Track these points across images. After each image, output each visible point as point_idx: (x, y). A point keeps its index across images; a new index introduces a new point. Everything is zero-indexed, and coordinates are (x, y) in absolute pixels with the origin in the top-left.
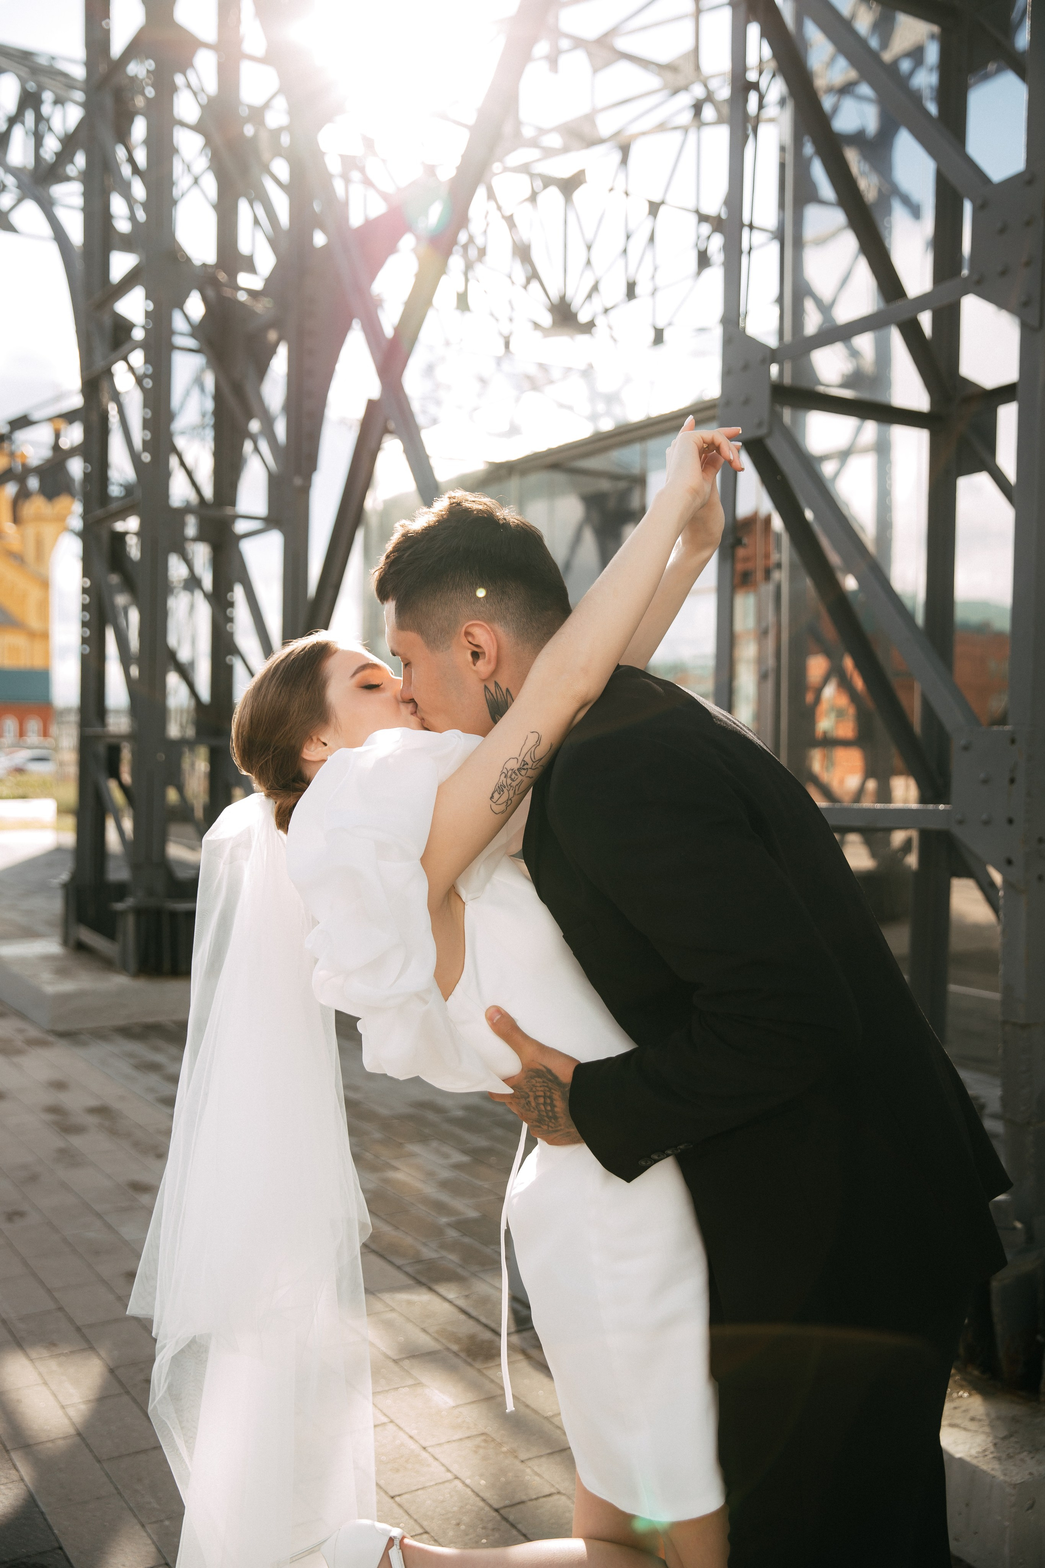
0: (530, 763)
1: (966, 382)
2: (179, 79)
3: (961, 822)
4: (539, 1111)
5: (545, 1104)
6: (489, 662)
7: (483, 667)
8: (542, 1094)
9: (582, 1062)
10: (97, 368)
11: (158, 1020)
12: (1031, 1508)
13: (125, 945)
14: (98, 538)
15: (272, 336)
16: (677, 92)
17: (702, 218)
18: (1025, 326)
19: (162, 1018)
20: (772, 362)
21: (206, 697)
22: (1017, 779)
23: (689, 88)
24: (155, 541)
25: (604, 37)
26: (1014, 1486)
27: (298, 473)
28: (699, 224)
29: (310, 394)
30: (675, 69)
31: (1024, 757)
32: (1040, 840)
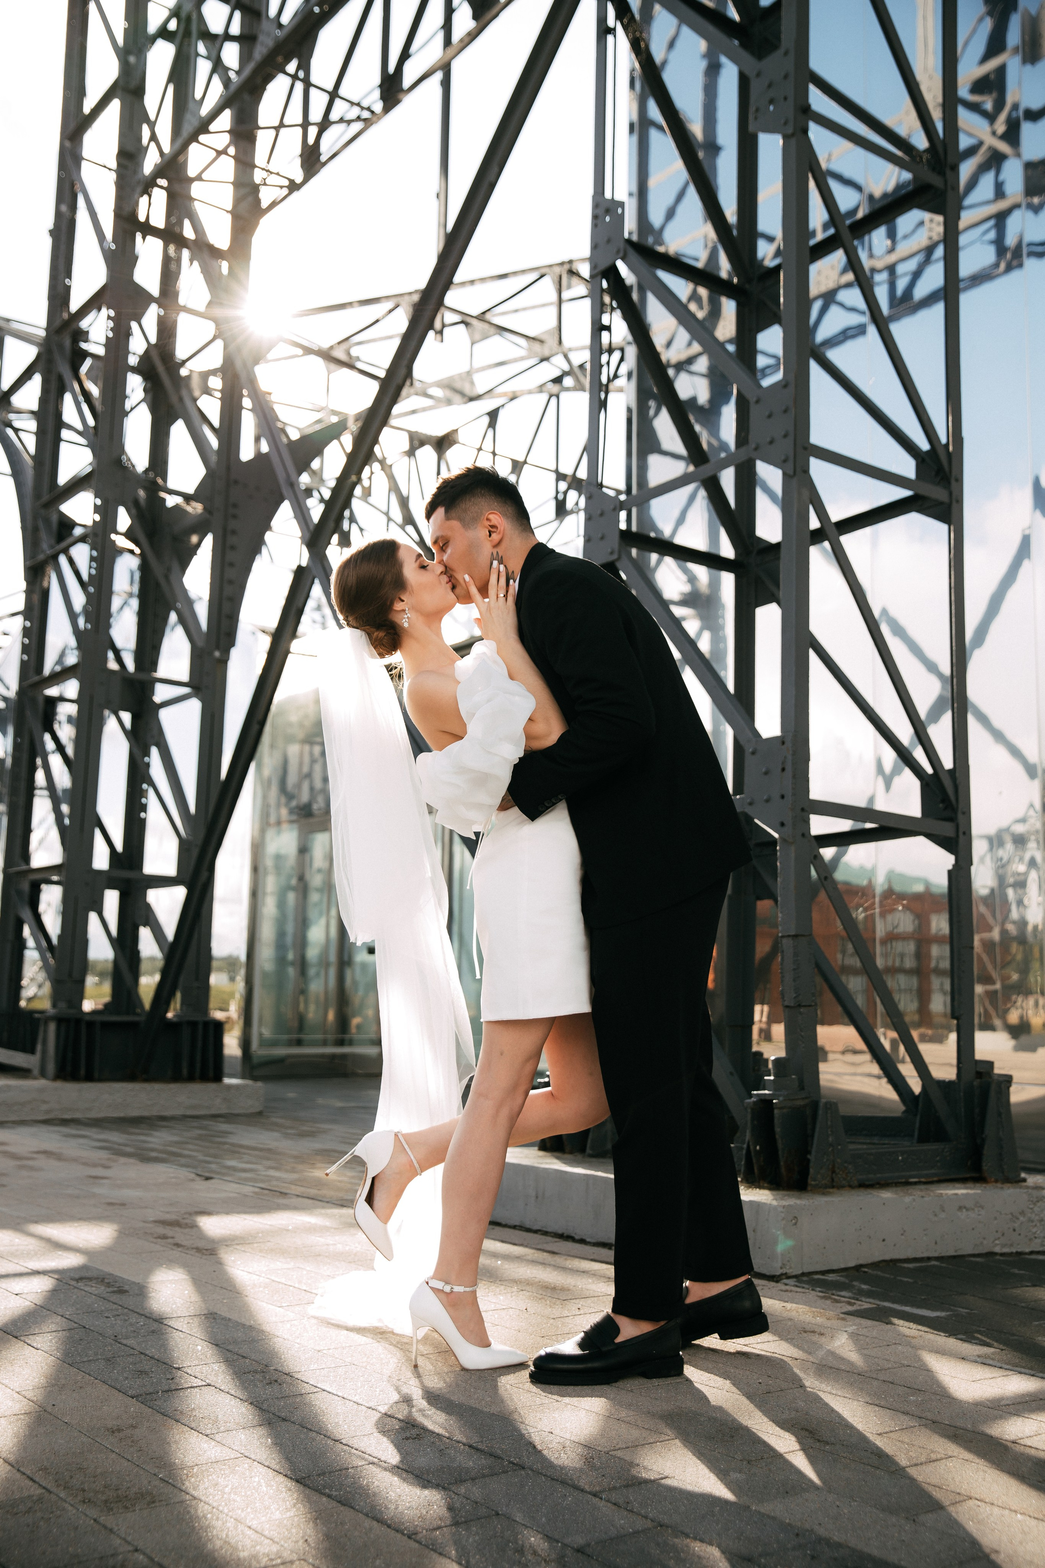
1: (760, 539)
2: (134, 325)
3: (751, 804)
7: (496, 537)
10: (41, 557)
11: (75, 1116)
12: (795, 1224)
13: (44, 1052)
14: (34, 700)
15: (194, 539)
16: (542, 360)
17: (560, 477)
18: (785, 475)
19: (77, 1115)
20: (621, 510)
21: (119, 847)
22: (786, 768)
23: (553, 360)
24: (92, 697)
25: (484, 313)
26: (784, 1207)
27: (218, 648)
28: (557, 480)
29: (231, 582)
30: (542, 342)
31: (791, 752)
32: (803, 810)
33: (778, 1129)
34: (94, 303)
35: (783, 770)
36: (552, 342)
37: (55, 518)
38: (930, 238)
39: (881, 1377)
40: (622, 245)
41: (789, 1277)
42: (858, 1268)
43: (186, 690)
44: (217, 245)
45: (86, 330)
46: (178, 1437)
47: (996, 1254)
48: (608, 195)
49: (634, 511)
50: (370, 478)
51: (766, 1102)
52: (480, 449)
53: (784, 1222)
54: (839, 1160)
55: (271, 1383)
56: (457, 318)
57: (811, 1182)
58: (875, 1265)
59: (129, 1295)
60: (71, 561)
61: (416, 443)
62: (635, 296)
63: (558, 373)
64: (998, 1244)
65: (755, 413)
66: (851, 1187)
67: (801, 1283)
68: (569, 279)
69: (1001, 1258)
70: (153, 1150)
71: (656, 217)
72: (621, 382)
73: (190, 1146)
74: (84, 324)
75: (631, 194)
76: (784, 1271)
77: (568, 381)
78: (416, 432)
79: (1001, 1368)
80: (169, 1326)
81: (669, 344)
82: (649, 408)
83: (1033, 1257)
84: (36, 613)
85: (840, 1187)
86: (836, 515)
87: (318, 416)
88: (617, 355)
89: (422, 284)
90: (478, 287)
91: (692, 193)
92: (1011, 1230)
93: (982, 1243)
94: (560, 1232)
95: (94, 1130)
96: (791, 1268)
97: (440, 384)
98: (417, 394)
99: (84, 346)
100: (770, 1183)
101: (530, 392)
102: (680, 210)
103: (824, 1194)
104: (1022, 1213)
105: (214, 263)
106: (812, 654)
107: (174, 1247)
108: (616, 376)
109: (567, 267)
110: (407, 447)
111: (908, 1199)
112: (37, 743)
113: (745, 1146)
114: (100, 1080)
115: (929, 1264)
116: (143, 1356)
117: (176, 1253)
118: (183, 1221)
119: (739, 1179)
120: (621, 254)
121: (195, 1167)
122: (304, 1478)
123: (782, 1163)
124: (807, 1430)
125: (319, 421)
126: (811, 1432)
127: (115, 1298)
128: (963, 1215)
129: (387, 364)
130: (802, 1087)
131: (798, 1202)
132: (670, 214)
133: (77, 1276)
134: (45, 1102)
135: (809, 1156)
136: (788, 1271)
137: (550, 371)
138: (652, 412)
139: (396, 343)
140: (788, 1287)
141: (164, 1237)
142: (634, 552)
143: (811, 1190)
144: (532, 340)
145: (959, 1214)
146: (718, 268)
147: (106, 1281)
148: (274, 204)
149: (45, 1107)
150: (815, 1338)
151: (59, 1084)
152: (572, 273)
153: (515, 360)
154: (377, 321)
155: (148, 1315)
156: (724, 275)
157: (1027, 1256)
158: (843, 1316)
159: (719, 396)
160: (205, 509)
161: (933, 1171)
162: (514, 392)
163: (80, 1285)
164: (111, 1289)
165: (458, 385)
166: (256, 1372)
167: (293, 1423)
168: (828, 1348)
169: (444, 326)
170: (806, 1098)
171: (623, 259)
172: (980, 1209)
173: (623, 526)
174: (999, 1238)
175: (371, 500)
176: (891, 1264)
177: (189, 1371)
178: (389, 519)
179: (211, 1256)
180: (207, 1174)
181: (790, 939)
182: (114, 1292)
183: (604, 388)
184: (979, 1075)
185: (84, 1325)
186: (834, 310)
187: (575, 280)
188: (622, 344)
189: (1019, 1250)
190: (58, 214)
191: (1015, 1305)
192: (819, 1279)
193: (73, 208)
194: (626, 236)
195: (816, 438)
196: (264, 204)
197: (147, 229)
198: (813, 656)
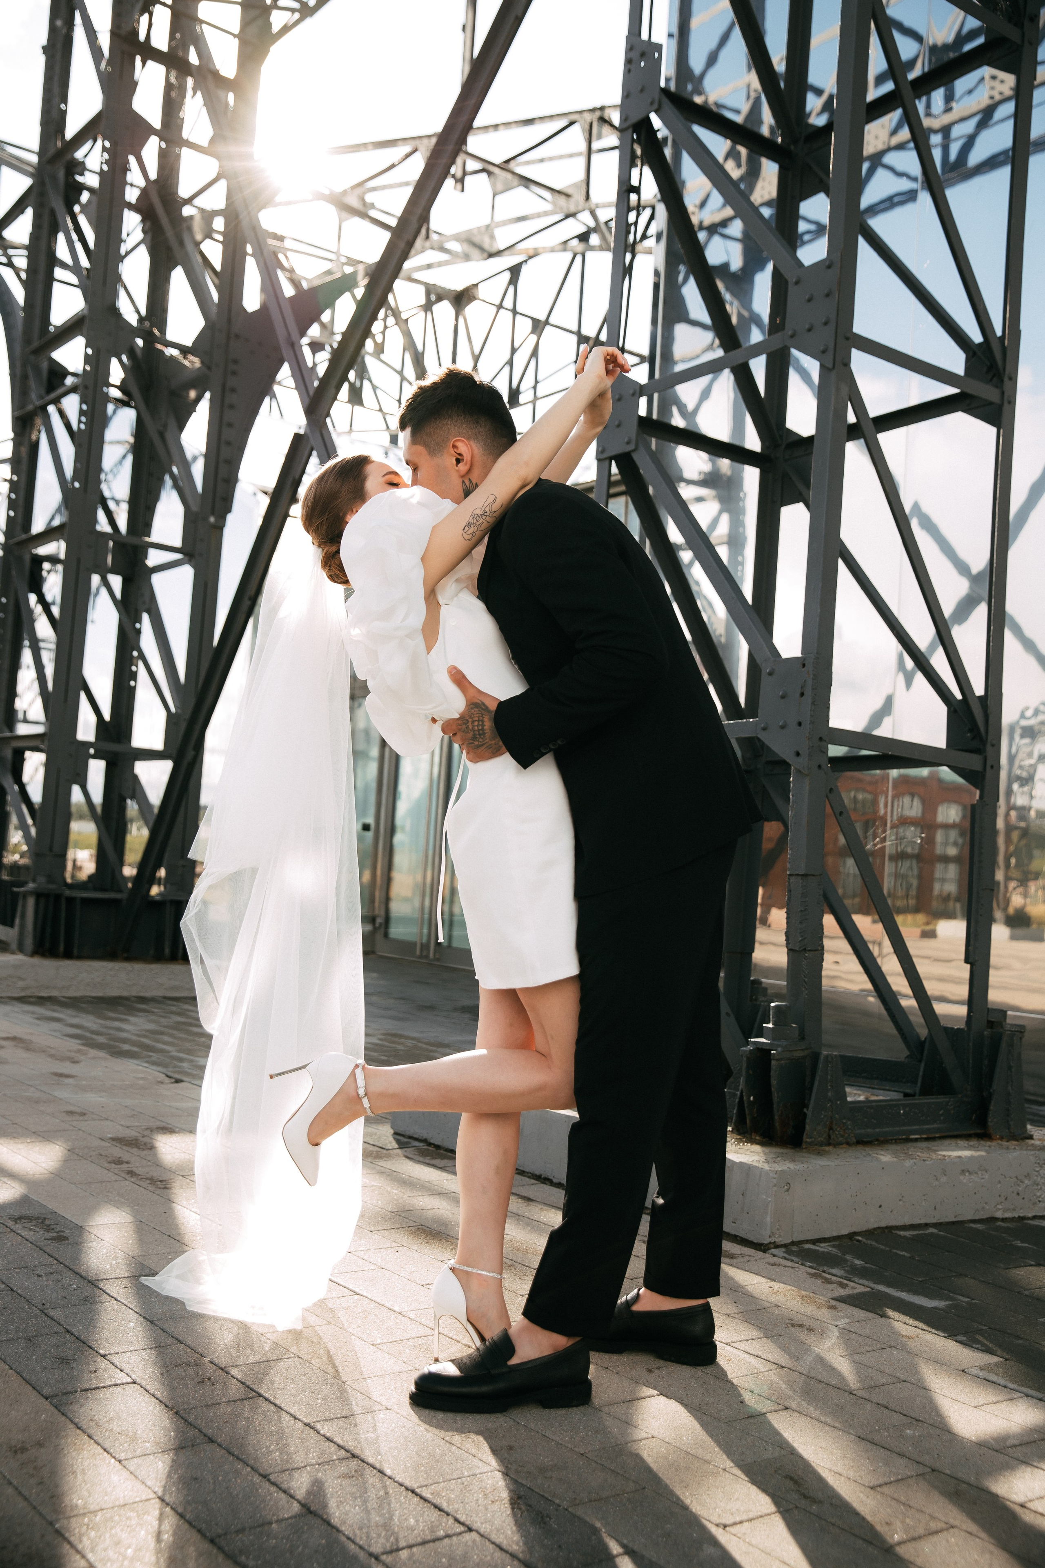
0: (489, 512)
1: (790, 432)
2: (132, 159)
3: (764, 729)
4: (474, 731)
5: (478, 726)
6: (466, 464)
7: (463, 467)
8: (477, 719)
9: (502, 699)
10: (30, 407)
11: (51, 994)
12: (788, 1190)
13: (22, 927)
14: (20, 559)
15: (193, 394)
16: (567, 216)
17: (582, 339)
18: (822, 367)
19: (55, 993)
20: (641, 396)
21: (107, 716)
22: (805, 693)
23: (579, 216)
24: (79, 561)
25: (507, 162)
26: (776, 1172)
27: (213, 513)
28: (579, 344)
29: (228, 443)
30: (568, 196)
31: (812, 676)
32: (821, 739)
33: (774, 1082)
34: (88, 132)
35: (802, 694)
36: (579, 197)
37: (45, 366)
38: (992, 98)
39: (875, 1398)
40: (656, 95)
41: (777, 1246)
42: (851, 1236)
43: (178, 556)
44: (222, 73)
45: (82, 161)
46: (86, 1463)
47: (997, 1219)
48: (644, 36)
49: (656, 396)
50: (383, 333)
51: (763, 1053)
52: (500, 306)
53: (775, 1188)
54: (837, 1116)
55: (203, 1382)
56: (477, 166)
57: (806, 1139)
58: (870, 1233)
59: (68, 1244)
60: (62, 414)
61: (433, 297)
62: (668, 152)
63: (583, 229)
64: (1000, 1209)
65: (794, 295)
66: (848, 1144)
67: (789, 1255)
68: (600, 127)
69: (1003, 1224)
70: (125, 1041)
71: (697, 63)
72: (650, 243)
73: (165, 1038)
74: (79, 155)
75: (670, 35)
76: (772, 1240)
77: (594, 239)
78: (434, 285)
79: (1005, 1387)
80: (104, 1292)
81: (703, 204)
82: (679, 273)
83: (1036, 1222)
84: (24, 467)
85: (836, 1145)
86: (874, 410)
87: (328, 266)
88: (647, 213)
89: (439, 127)
90: (502, 133)
91: (737, 37)
92: (1015, 1193)
93: (983, 1208)
94: (538, 1173)
95: (70, 1012)
96: (780, 1236)
97: (457, 238)
98: (432, 248)
99: (79, 178)
100: (763, 1135)
101: (553, 250)
102: (723, 54)
103: (820, 1154)
104: (1028, 1176)
105: (221, 93)
106: (841, 566)
107: (127, 1177)
108: (644, 237)
109: (598, 114)
110: (423, 301)
111: (908, 1163)
112: (22, 605)
113: (738, 1093)
114: (80, 957)
115: (927, 1232)
116: (68, 1335)
117: (128, 1185)
118: (142, 1139)
119: (729, 1129)
120: (656, 106)
121: (165, 1066)
122: (220, 1536)
123: (776, 1117)
124: (791, 1479)
125: (329, 272)
126: (796, 1482)
127: (51, 1247)
128: (965, 1179)
129: (399, 212)
130: (802, 1038)
131: (792, 1166)
132: (712, 59)
133: (17, 1214)
134: (21, 979)
135: (805, 1110)
136: (777, 1240)
137: (574, 227)
138: (681, 278)
139: (409, 191)
140: (775, 1260)
141: (119, 1162)
142: (654, 443)
143: (805, 1148)
144: (557, 194)
145: (962, 1178)
146: (761, 122)
147: (47, 1222)
148: (286, 29)
149: (21, 984)
150: (803, 1335)
151: (36, 960)
152: (603, 120)
153: (539, 215)
154: (393, 166)
155: (84, 1274)
156: (765, 131)
157: (1030, 1222)
158: (834, 1303)
159: (753, 263)
160: (202, 362)
161: (935, 1126)
162: (535, 249)
163: (18, 1227)
164: (51, 1235)
165: (477, 240)
166: (188, 1364)
167: (220, 1445)
168: (817, 1350)
169: (465, 173)
170: (806, 1049)
171: (656, 112)
172: (984, 1172)
173: (643, 412)
174: (1001, 1202)
175: (382, 356)
176: (885, 1233)
177: (116, 1361)
178: (403, 379)
179: (165, 1190)
180: (178, 1076)
181: (799, 878)
182: (52, 1239)
183: (630, 249)
184: (991, 1024)
185: (11, 1286)
186: (880, 173)
187: (606, 129)
188: (654, 201)
189: (1021, 1215)
190: (53, 30)
191: (1018, 1292)
192: (809, 1249)
193: (70, 24)
194: (663, 84)
195: (860, 327)
196: (276, 28)
197: (149, 53)
198: (842, 568)
